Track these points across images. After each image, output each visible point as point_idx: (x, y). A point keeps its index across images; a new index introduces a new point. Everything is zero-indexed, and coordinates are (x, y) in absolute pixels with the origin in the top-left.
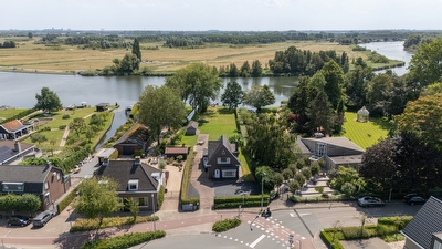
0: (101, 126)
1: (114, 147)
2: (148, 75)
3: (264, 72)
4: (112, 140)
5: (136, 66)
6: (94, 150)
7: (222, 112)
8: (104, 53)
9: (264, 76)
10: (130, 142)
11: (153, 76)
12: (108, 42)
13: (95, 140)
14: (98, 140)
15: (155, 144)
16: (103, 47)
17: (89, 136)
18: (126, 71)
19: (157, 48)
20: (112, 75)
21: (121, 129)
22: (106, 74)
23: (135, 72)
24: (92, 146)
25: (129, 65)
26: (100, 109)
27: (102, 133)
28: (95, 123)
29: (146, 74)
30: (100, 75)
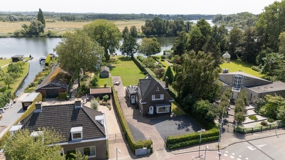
0: (18, 74)
1: (37, 91)
2: (52, 37)
3: (139, 34)
4: (32, 85)
5: (42, 30)
6: (15, 96)
7: (122, 59)
8: (12, 24)
9: (139, 37)
10: (53, 86)
11: (56, 37)
12: (15, 17)
13: (15, 86)
14: (17, 85)
15: (76, 86)
16: (11, 20)
17: (8, 82)
18: (34, 34)
19: (54, 21)
20: (22, 37)
21: (40, 75)
22: (16, 36)
23: (41, 34)
24: (13, 92)
25: (36, 29)
26: (15, 59)
27: (20, 80)
28: (13, 71)
29: (50, 36)
30: (11, 37)
